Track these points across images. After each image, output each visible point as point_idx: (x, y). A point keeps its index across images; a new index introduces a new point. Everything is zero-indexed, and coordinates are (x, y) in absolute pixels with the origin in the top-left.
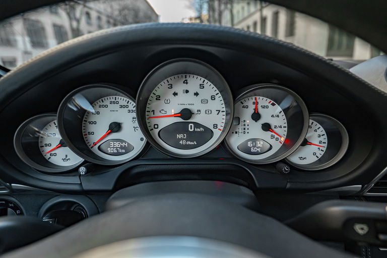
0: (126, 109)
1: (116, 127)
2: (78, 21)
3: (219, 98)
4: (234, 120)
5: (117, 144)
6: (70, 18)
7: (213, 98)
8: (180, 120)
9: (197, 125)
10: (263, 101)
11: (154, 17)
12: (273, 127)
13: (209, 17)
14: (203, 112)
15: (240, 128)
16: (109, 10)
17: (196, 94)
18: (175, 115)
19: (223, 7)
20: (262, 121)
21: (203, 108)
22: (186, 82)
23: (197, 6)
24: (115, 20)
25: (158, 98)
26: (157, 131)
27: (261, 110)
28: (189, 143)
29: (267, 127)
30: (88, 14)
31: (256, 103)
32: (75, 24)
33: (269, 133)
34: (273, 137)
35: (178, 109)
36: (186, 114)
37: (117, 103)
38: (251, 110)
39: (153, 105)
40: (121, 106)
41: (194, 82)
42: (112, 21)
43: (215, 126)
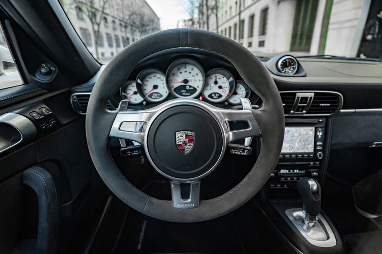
0: (160, 79)
1: (155, 87)
2: (98, 25)
3: (200, 74)
4: (206, 85)
5: (156, 95)
6: (93, 23)
7: (197, 74)
8: (183, 84)
9: (190, 86)
10: (219, 76)
11: (156, 20)
12: (223, 87)
13: (199, 19)
14: (193, 81)
15: (208, 88)
16: (121, 15)
17: (190, 73)
18: (181, 82)
19: (210, 11)
20: (218, 85)
21: (193, 79)
22: (185, 68)
23: (190, 10)
24: (126, 23)
25: (174, 74)
26: (173, 89)
27: (218, 80)
28: (187, 94)
29: (220, 87)
30: (105, 19)
31: (216, 77)
32: (96, 27)
33: (221, 90)
34: (223, 92)
35: (183, 80)
36: (186, 81)
37: (156, 76)
38: (213, 80)
39: (172, 78)
40: (158, 78)
41: (189, 68)
42: (123, 24)
43: (198, 87)
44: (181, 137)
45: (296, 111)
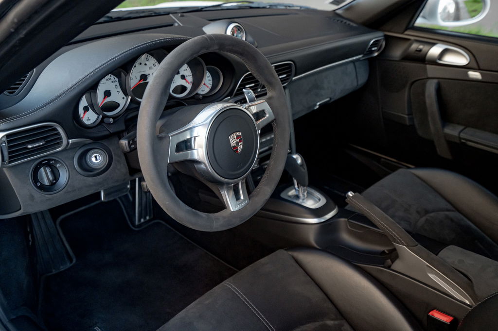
44: (233, 140)
45: (262, 89)
